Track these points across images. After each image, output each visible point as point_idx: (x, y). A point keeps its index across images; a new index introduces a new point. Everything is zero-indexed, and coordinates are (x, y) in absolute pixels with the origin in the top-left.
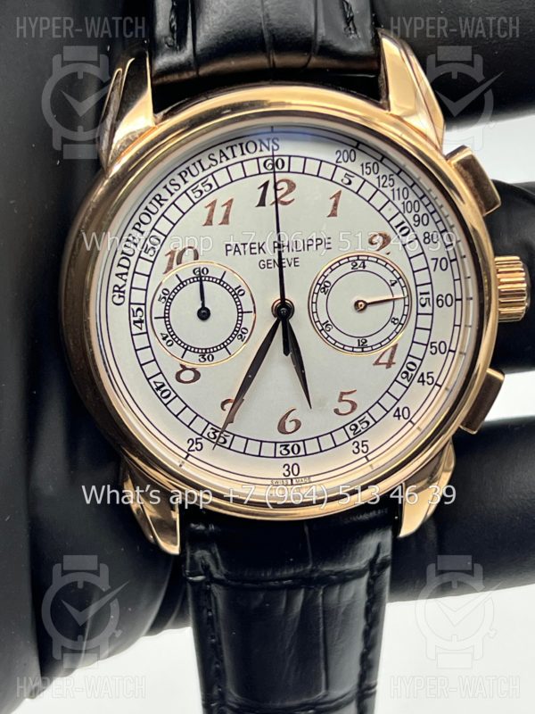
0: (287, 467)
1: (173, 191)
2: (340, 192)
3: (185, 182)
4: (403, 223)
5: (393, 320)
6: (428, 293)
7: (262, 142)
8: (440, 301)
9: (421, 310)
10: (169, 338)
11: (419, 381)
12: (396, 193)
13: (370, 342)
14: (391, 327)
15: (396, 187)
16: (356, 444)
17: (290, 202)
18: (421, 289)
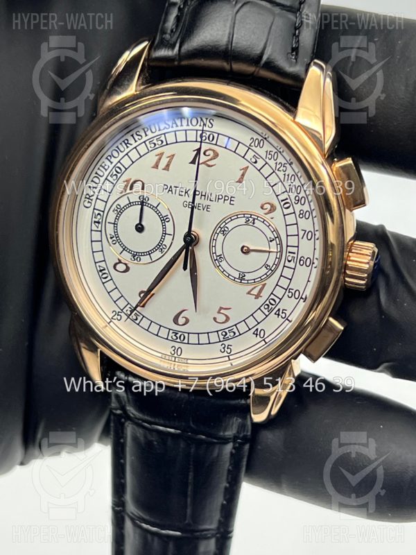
0: (174, 348)
1: (137, 139)
2: (248, 167)
3: (146, 135)
4: (287, 199)
5: (266, 266)
6: (294, 253)
7: (202, 120)
8: (302, 261)
9: (287, 264)
10: (114, 239)
11: (275, 314)
12: (287, 177)
13: (248, 277)
14: (264, 270)
15: (287, 173)
16: (223, 346)
17: (212, 166)
18: (289, 249)
